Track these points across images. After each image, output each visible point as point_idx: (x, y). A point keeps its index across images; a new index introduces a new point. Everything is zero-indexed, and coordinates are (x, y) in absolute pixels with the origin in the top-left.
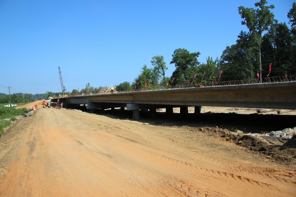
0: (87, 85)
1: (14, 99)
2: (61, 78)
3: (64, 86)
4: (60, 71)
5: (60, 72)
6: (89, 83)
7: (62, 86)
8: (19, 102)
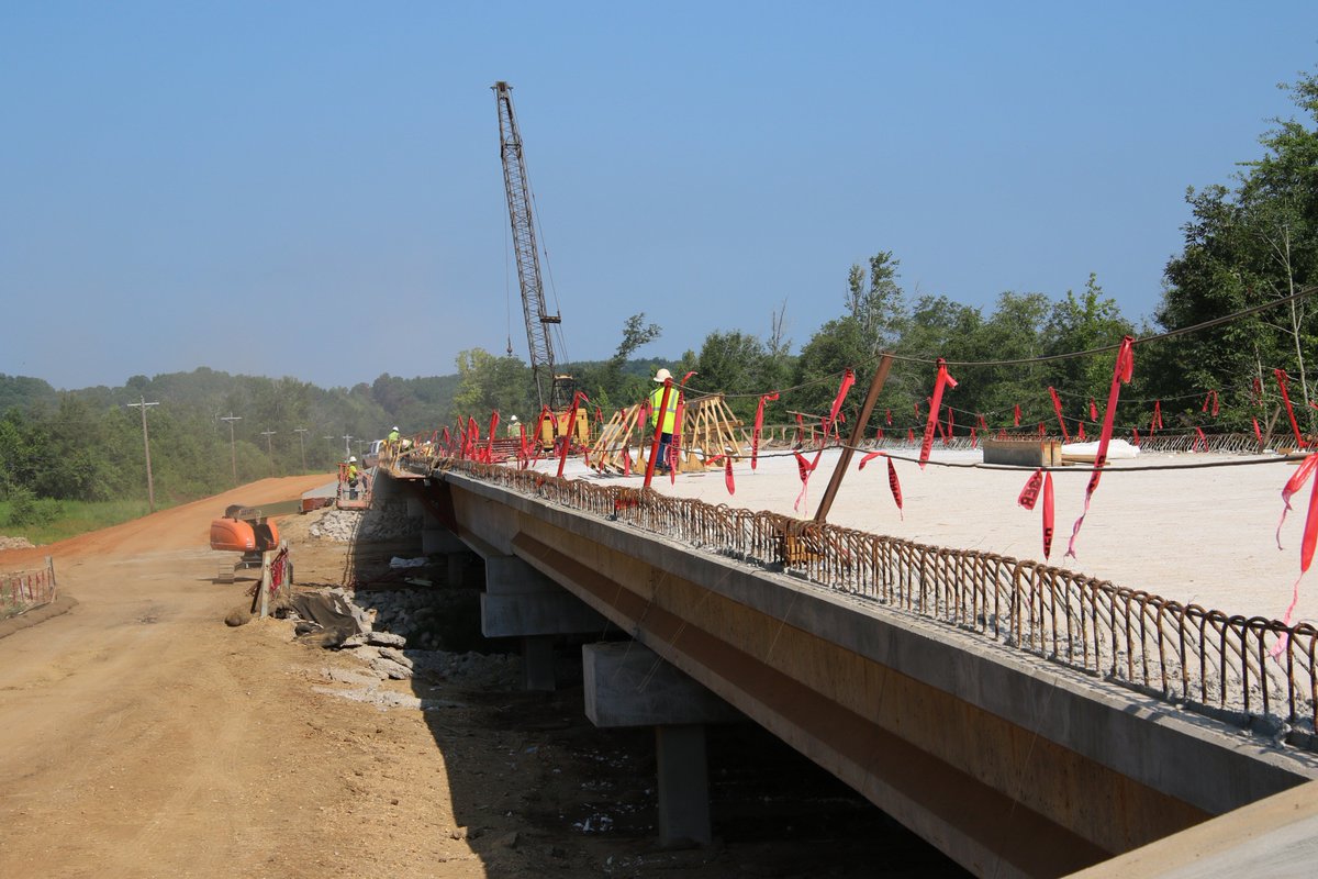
0: (867, 285)
1: (65, 452)
2: (522, 219)
3: (551, 313)
4: (507, 134)
5: (512, 148)
6: (880, 260)
7: (534, 307)
8: (115, 488)
